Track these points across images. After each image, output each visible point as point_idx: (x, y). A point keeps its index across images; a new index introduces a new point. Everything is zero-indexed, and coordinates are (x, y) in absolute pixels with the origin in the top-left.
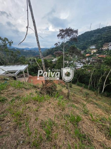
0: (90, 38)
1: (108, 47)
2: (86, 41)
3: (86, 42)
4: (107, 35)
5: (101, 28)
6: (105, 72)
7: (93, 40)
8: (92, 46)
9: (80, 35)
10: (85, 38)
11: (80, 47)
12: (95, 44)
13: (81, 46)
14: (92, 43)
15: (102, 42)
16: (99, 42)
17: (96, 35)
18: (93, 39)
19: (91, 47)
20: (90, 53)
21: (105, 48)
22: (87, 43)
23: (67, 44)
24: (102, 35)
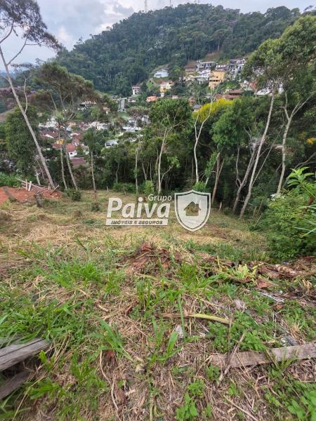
0: (151, 40)
1: (197, 74)
2: (141, 48)
3: (140, 55)
4: (190, 36)
5: (174, 7)
7: (159, 49)
8: (160, 70)
9: (119, 23)
10: (136, 39)
11: (126, 71)
12: (167, 62)
13: (129, 68)
14: (157, 57)
15: (183, 57)
16: (175, 57)
17: (164, 32)
18: (158, 45)
19: (158, 73)
20: (158, 95)
21: (189, 79)
22: (144, 60)
23: (82, 57)
24: (178, 33)
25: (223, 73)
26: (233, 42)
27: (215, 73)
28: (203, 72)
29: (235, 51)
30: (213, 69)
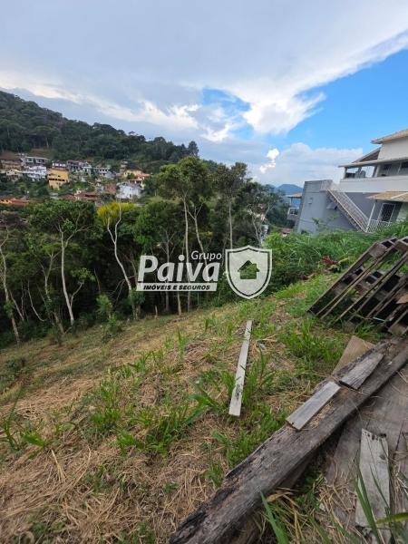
1: (23, 168)
6: (52, 256)
21: (12, 173)
25: (66, 173)
26: (66, 143)
27: (54, 172)
28: (35, 168)
29: (72, 152)
30: (48, 166)
